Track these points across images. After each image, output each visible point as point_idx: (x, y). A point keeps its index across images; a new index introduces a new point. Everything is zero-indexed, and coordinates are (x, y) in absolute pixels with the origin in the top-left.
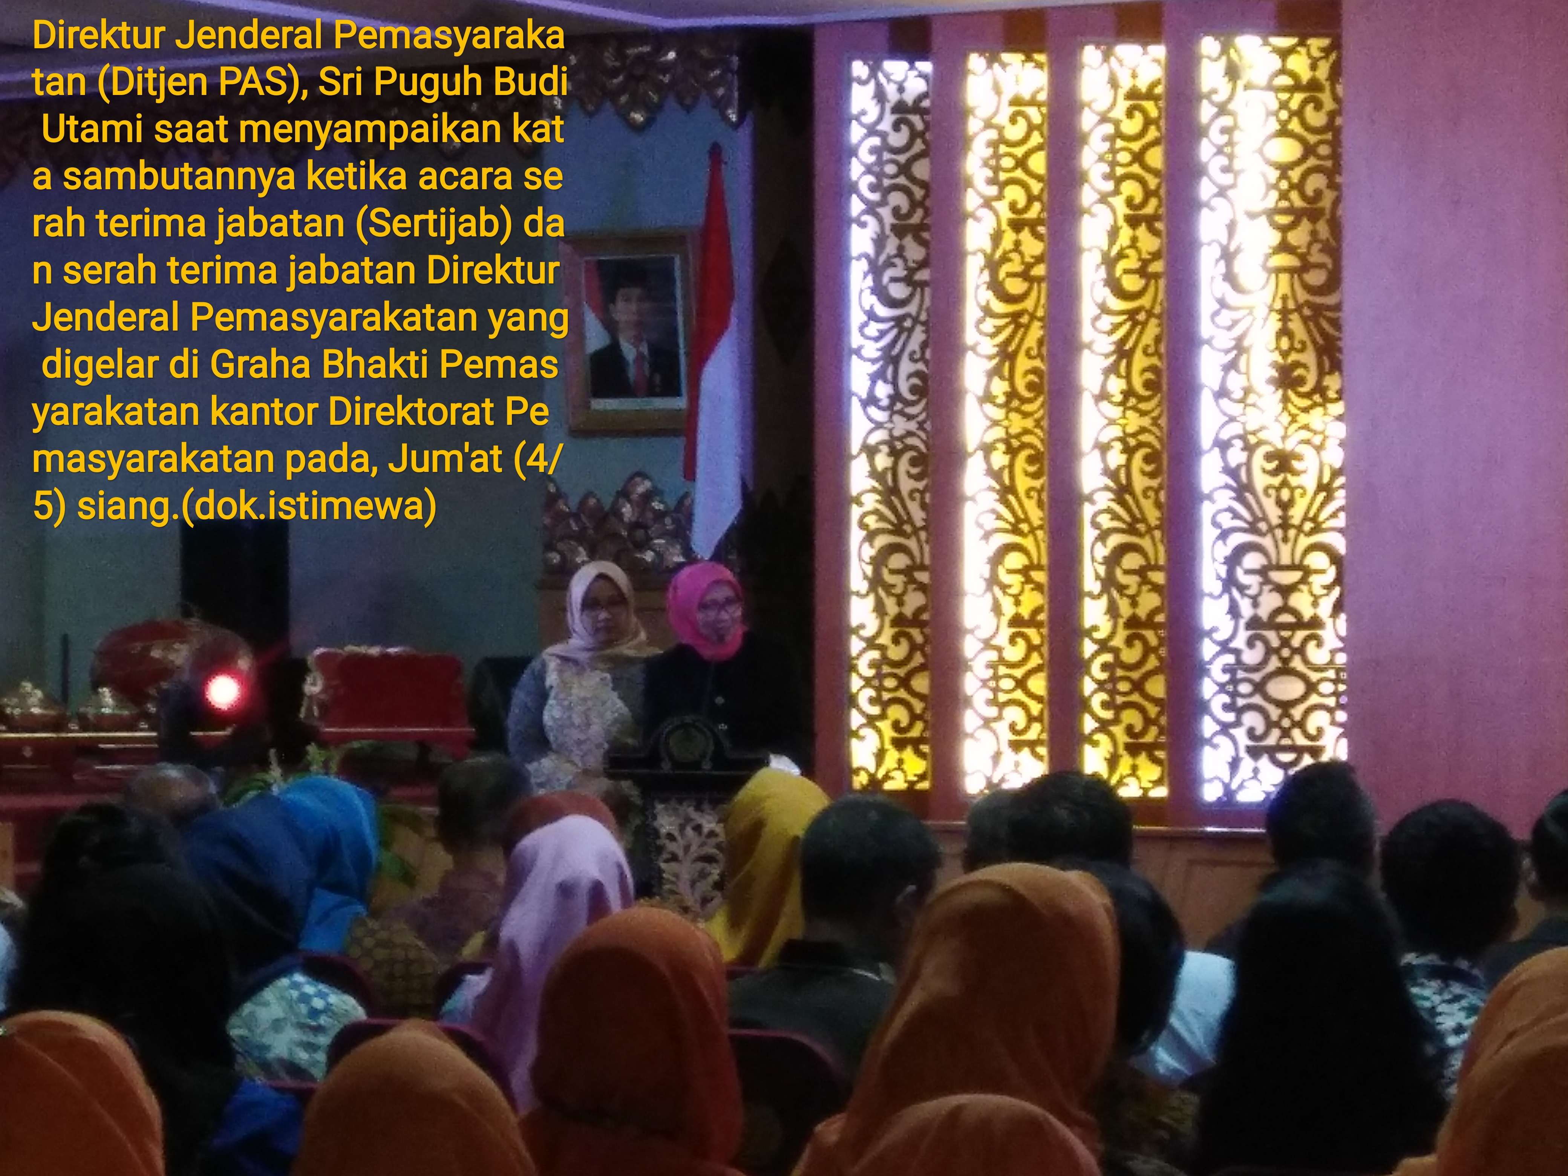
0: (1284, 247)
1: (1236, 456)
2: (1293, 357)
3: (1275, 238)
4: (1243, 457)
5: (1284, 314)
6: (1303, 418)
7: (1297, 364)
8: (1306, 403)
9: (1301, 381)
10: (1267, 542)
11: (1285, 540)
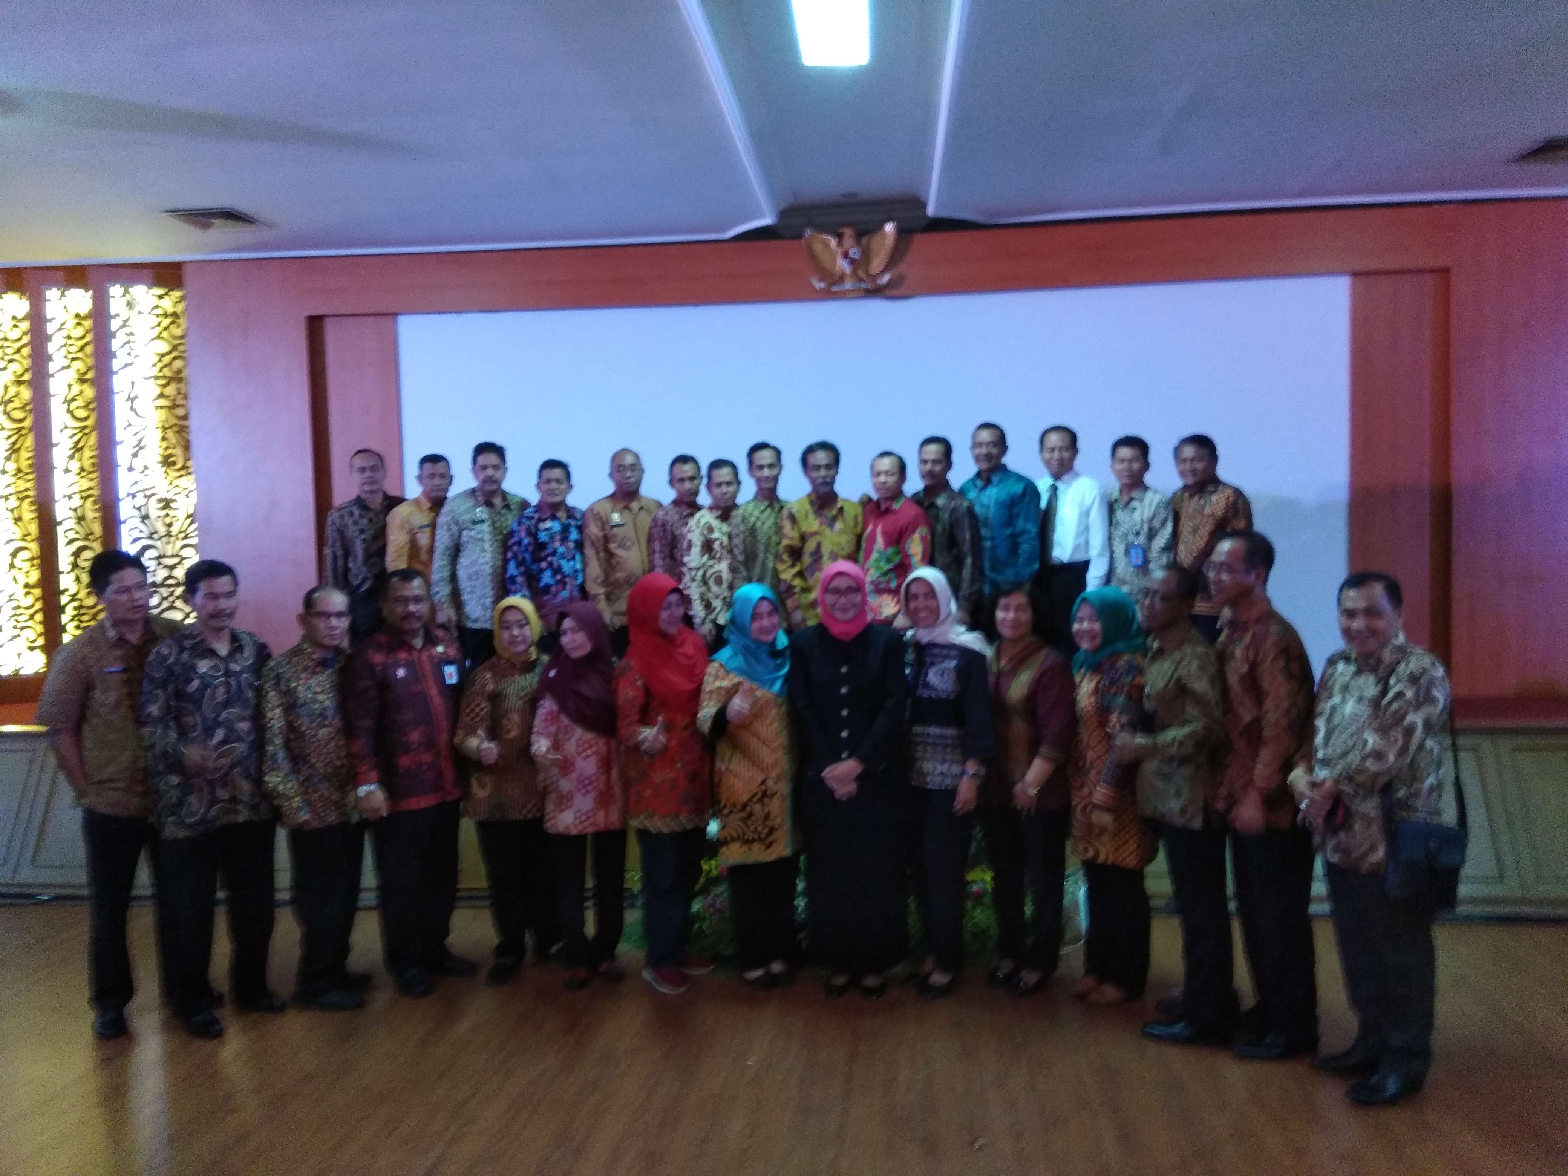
0: (161, 396)
2: (169, 452)
3: (158, 391)
4: (144, 501)
5: (165, 429)
6: (176, 483)
7: (171, 455)
8: (178, 474)
9: (174, 464)
10: (158, 544)
11: (169, 543)
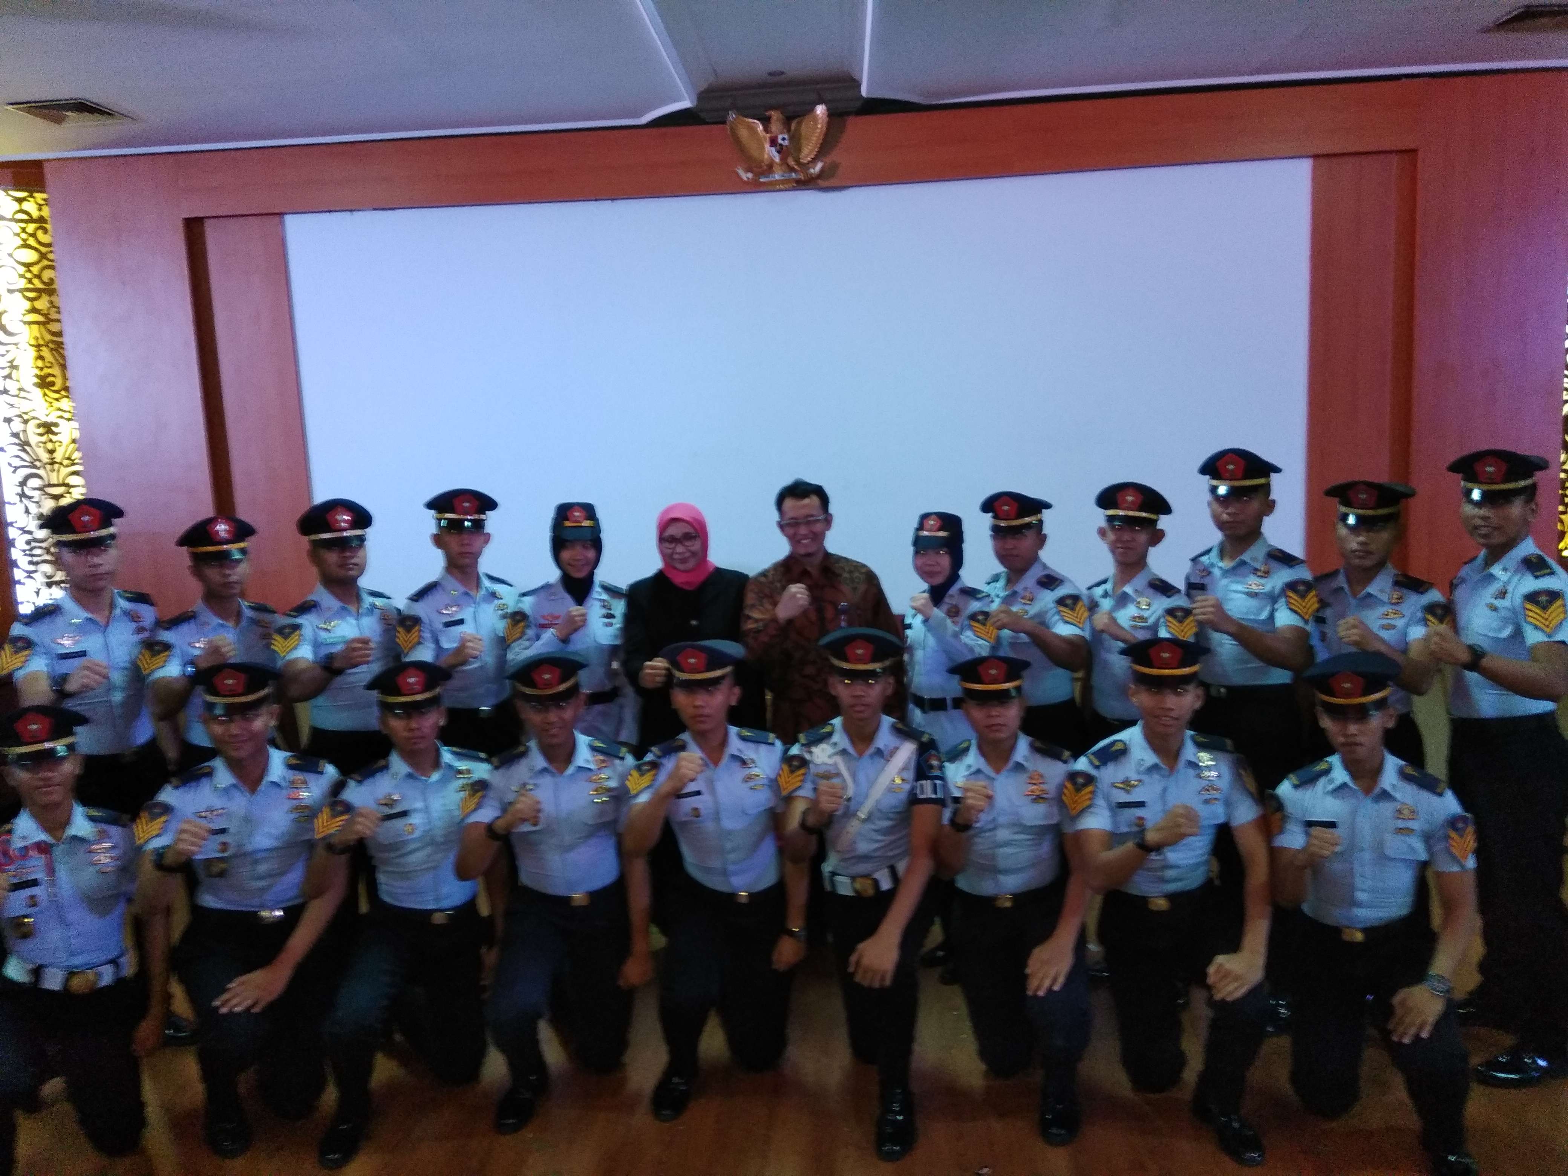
0: (34, 310)
1: (17, 426)
2: (46, 371)
3: (28, 305)
4: (22, 427)
5: (38, 347)
6: (56, 404)
7: (49, 375)
8: (57, 396)
9: (53, 384)
10: (41, 472)
11: (53, 470)
